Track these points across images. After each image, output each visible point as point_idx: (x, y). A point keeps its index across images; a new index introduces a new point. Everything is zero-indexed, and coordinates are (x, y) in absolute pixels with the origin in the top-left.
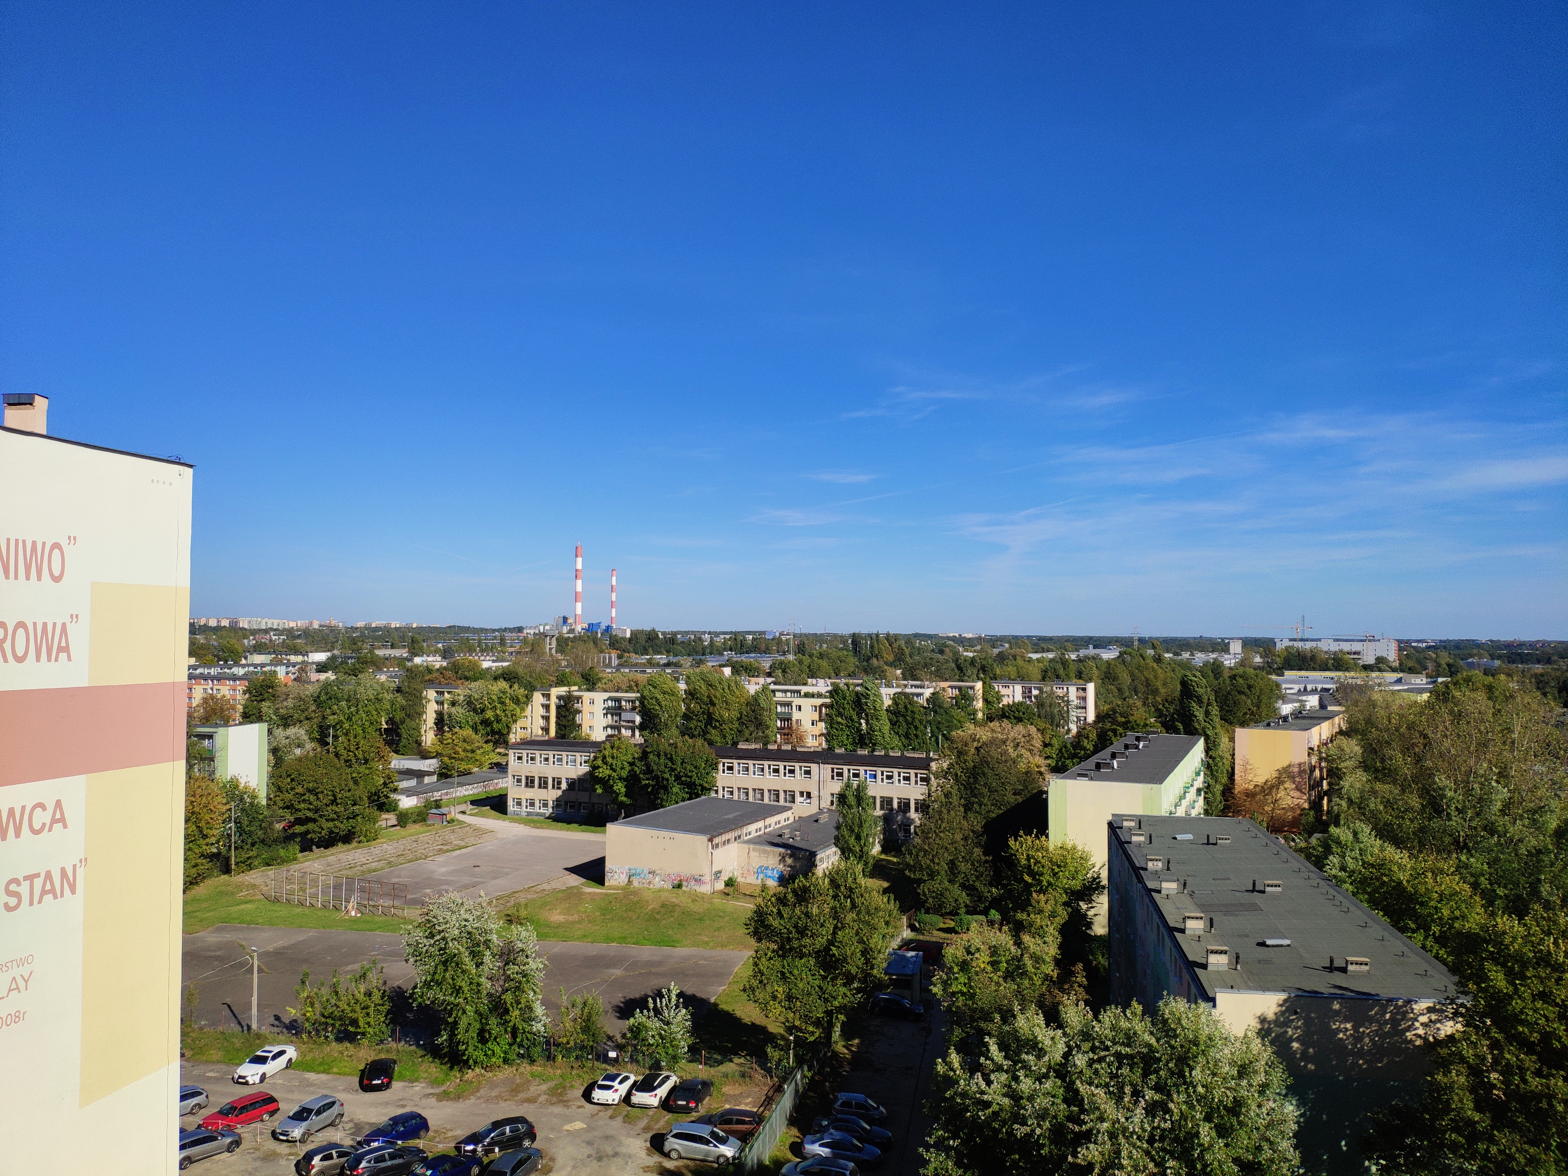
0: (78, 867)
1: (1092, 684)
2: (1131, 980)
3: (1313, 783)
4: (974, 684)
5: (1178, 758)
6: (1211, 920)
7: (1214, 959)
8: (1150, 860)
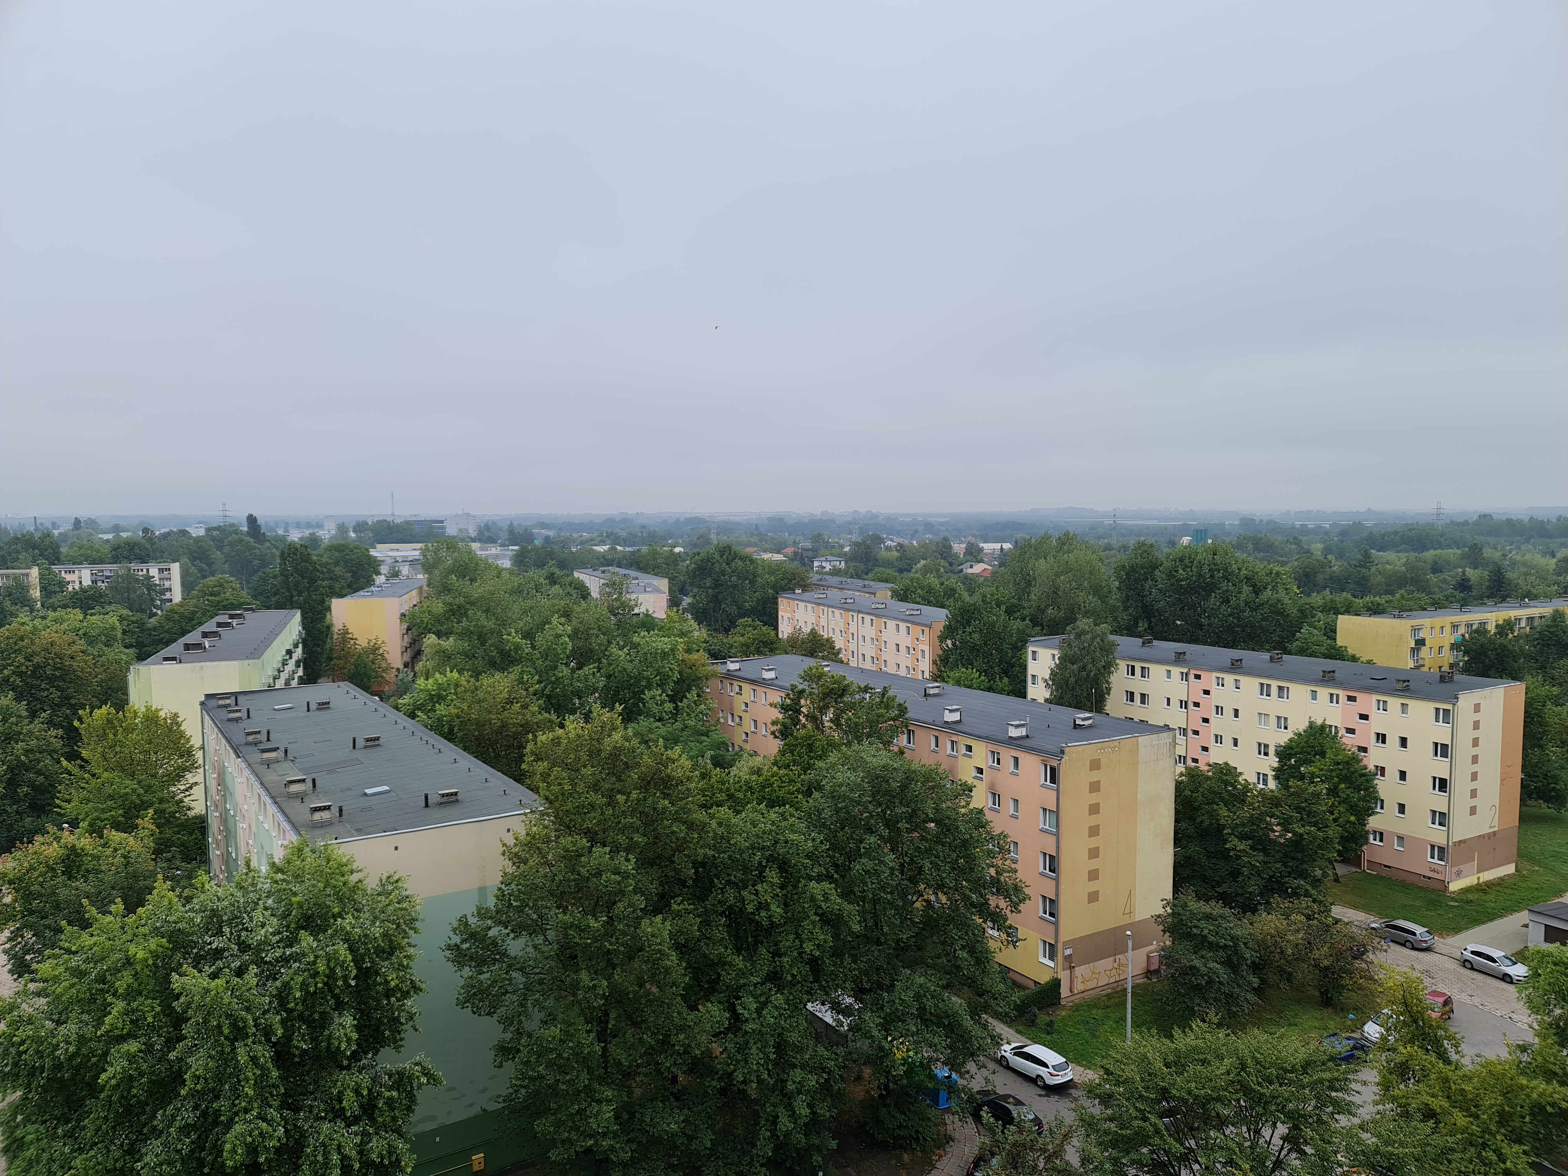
1: (177, 564)
2: (234, 855)
3: (406, 644)
4: (28, 571)
5: (275, 633)
6: (314, 781)
7: (318, 816)
8: (248, 734)
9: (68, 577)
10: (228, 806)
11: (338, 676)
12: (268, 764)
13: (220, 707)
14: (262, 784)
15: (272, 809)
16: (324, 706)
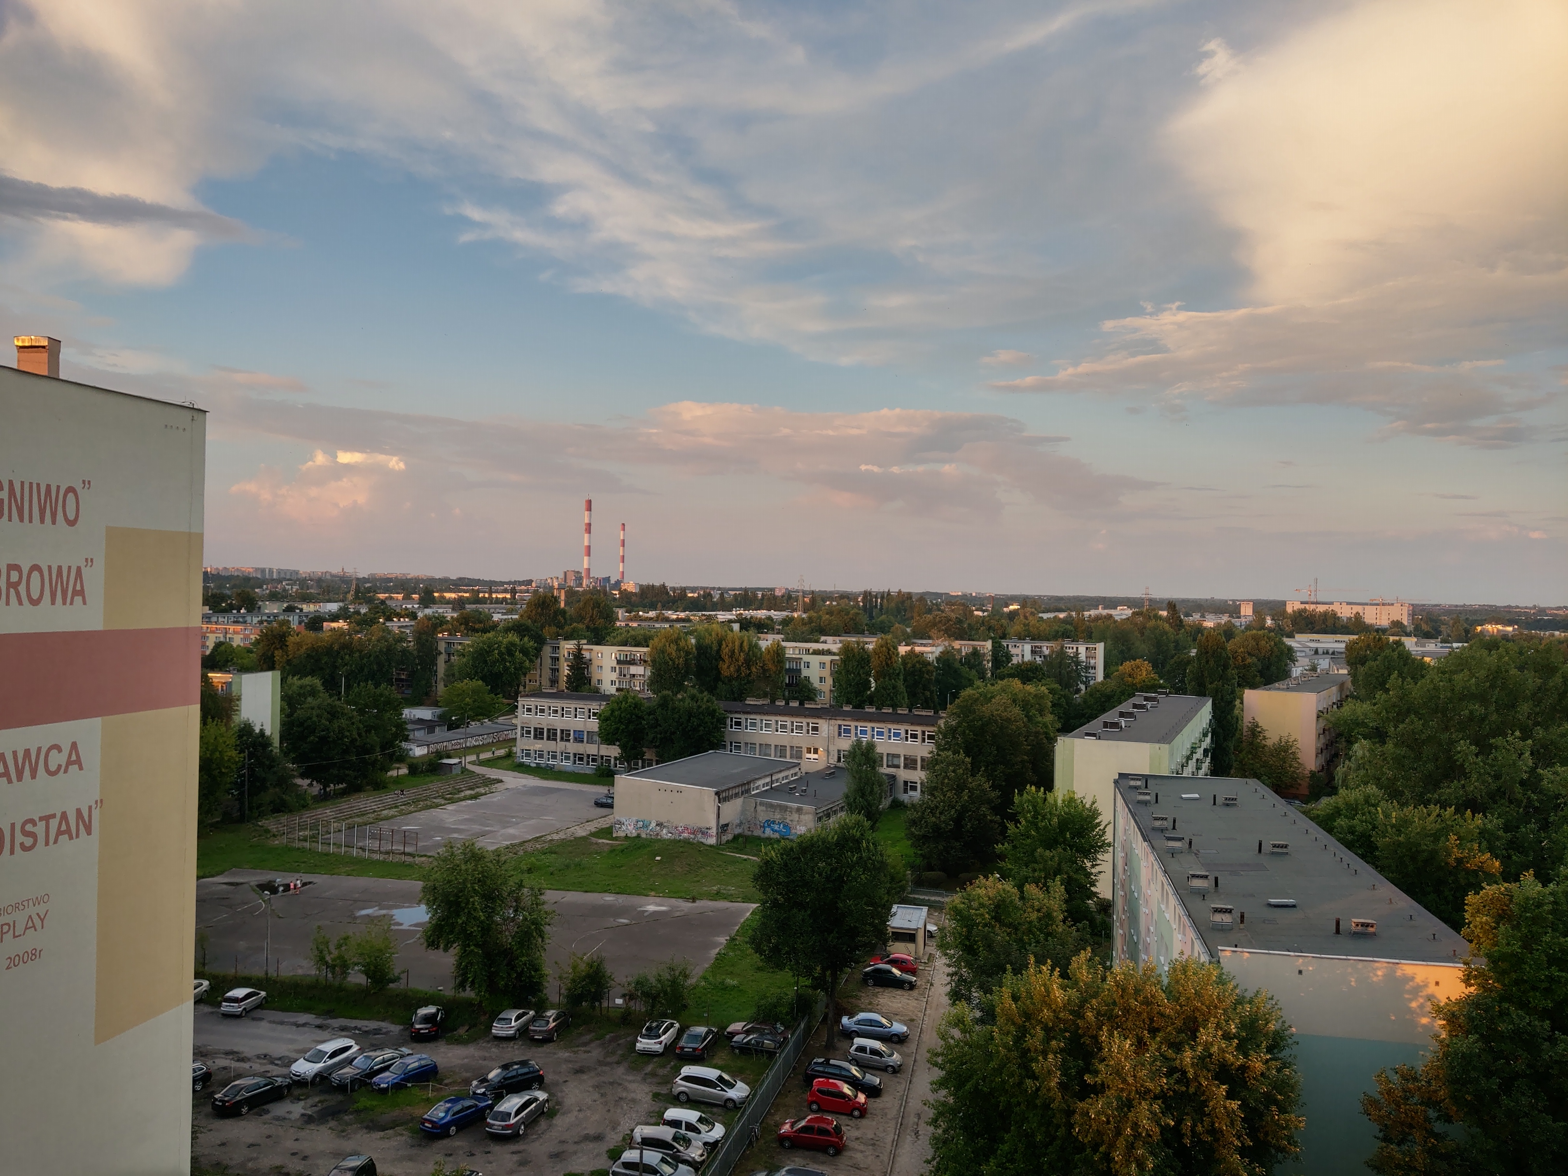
0: (94, 807)
1: (1103, 644)
2: (1135, 938)
3: (1320, 745)
4: (984, 643)
5: (1186, 719)
6: (1216, 879)
7: (1218, 918)
8: (1156, 819)
9: (1013, 651)
10: (1133, 887)
11: (1245, 772)
12: (1173, 853)
13: (1131, 787)
14: (1165, 872)
15: (1173, 900)
16: (1230, 803)
